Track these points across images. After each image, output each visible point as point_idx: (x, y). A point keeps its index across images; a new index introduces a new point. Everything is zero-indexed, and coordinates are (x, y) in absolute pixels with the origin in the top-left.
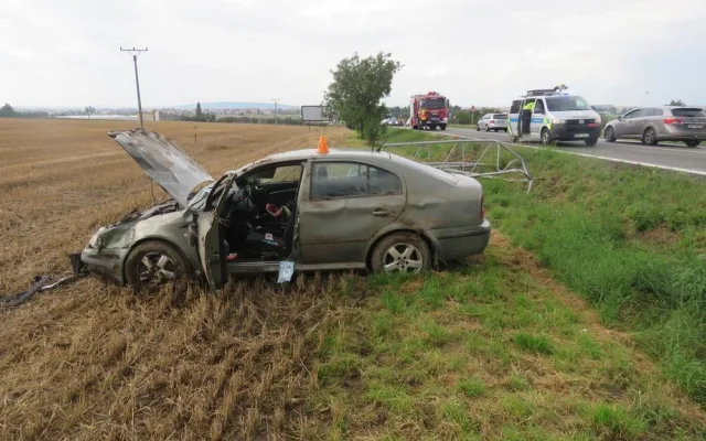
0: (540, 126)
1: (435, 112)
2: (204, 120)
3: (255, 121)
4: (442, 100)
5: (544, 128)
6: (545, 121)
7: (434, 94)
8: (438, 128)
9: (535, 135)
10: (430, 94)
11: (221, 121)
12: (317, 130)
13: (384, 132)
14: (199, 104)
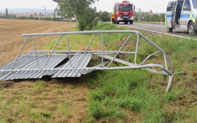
0: (187, 20)
1: (126, 13)
2: (9, 18)
3: (37, 19)
4: (130, 6)
5: (190, 22)
6: (191, 16)
7: (126, 2)
8: (129, 23)
9: (183, 27)
10: (124, 2)
11: (18, 18)
12: (63, 24)
13: (95, 25)
14: (7, 9)
